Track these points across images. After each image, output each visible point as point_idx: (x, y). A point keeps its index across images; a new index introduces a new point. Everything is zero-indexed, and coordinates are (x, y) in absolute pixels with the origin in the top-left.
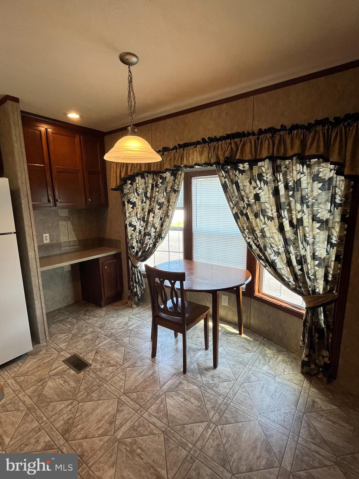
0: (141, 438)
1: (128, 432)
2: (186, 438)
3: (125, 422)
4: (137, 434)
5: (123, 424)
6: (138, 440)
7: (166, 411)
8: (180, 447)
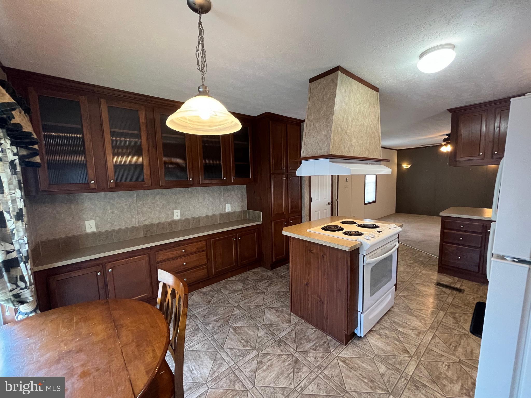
0: (239, 348)
1: (249, 353)
2: (210, 343)
3: (250, 361)
4: (241, 351)
5: (251, 359)
6: (242, 347)
7: (214, 364)
8: (217, 339)
